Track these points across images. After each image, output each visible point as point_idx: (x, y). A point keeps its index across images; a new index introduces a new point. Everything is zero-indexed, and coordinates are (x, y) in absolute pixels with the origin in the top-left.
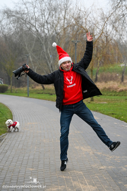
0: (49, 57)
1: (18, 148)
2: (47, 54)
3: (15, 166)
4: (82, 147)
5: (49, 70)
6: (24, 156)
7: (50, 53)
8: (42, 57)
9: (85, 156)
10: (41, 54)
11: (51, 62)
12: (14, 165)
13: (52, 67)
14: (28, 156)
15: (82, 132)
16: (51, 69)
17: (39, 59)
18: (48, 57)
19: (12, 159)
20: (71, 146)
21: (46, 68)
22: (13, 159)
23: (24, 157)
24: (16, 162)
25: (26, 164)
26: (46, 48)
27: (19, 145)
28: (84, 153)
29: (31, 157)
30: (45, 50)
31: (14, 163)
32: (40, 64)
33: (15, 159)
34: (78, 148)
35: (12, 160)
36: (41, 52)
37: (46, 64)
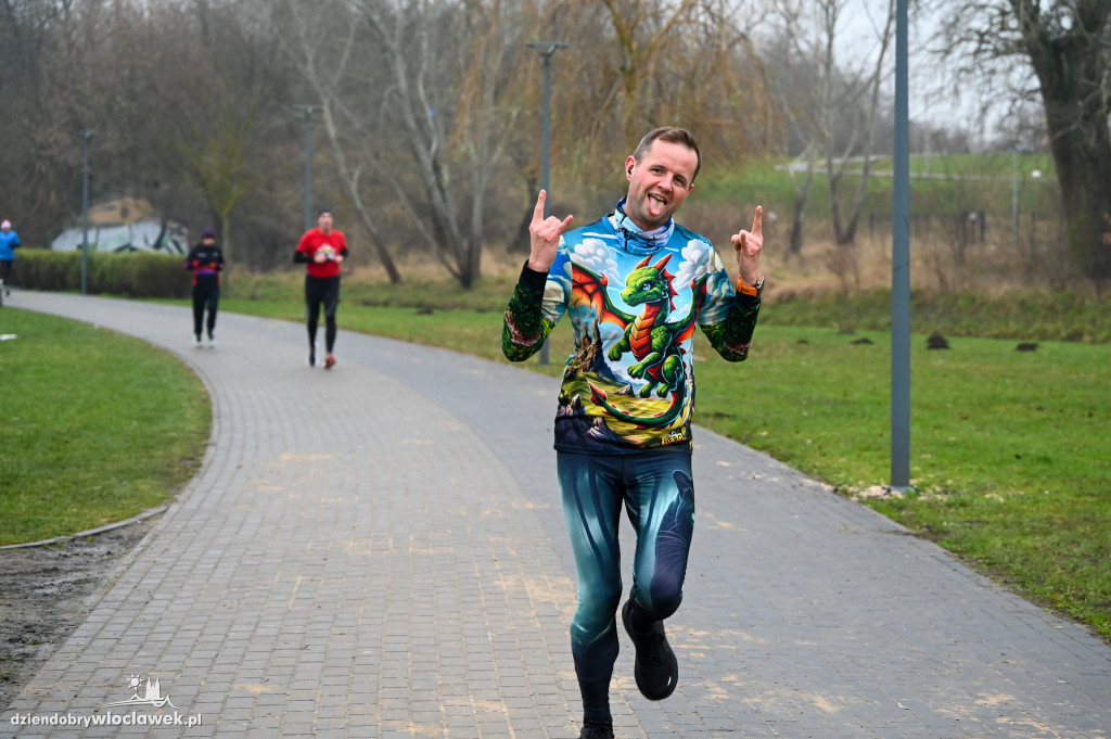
0: (426, 120)
1: (212, 581)
2: (416, 104)
3: (180, 671)
4: (531, 581)
5: (425, 183)
6: (233, 622)
7: (430, 97)
8: (388, 119)
9: (538, 625)
10: (385, 104)
11: (434, 147)
12: (178, 666)
13: (437, 169)
14: (254, 620)
15: (547, 505)
16: (432, 179)
17: (373, 127)
18: (421, 122)
19: (169, 636)
20: (478, 575)
21: (409, 177)
22: (175, 633)
23: (230, 626)
24: (188, 649)
25: (237, 659)
26: (411, 76)
27: (216, 567)
28: (533, 613)
29: (269, 628)
30: (403, 84)
31: (175, 658)
32: (377, 156)
33: (187, 634)
34: (508, 583)
35: (170, 641)
36: (386, 95)
37: (408, 156)
